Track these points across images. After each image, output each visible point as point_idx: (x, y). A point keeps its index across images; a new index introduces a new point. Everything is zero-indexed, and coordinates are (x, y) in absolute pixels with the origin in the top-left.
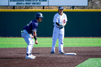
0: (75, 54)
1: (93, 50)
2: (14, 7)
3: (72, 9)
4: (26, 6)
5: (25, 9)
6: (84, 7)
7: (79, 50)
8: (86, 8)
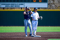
0: (40, 36)
1: (51, 34)
2: (4, 8)
3: (38, 10)
4: (11, 8)
5: (10, 9)
6: (45, 8)
7: (42, 34)
8: (47, 9)
